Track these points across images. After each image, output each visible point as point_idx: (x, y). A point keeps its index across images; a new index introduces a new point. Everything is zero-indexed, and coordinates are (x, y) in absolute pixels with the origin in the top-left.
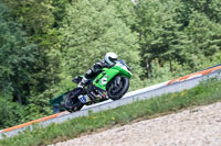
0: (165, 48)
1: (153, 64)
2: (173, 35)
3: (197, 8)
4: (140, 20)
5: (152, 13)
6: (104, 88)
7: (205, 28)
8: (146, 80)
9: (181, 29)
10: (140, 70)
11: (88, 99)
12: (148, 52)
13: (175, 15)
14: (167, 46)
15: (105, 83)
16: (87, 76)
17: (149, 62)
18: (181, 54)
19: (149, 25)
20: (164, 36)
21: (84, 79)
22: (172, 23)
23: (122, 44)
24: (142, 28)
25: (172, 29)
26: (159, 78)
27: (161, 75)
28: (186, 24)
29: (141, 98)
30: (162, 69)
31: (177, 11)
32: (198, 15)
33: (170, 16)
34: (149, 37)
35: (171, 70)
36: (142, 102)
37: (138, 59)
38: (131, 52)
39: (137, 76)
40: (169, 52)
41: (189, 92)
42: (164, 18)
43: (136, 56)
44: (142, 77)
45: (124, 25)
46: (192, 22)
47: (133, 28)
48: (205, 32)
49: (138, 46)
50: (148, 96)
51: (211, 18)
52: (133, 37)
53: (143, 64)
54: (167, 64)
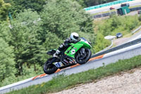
0: (31, 56)
1: (23, 66)
2: (36, 47)
3: (50, 31)
4: (14, 38)
5: (22, 33)
6: (73, 57)
7: (55, 43)
8: (19, 77)
9: (41, 44)
10: (15, 71)
11: (61, 65)
12: (20, 58)
13: (37, 34)
14: (32, 55)
15: (74, 53)
16: (60, 49)
17: (21, 65)
18: (41, 59)
19: (20, 41)
20: (30, 48)
21: (58, 51)
22: (35, 40)
23: (3, 54)
24: (16, 43)
25: (35, 43)
26: (27, 76)
27: (28, 73)
28: (44, 40)
29: (16, 89)
30: (29, 70)
31: (38, 32)
32: (51, 35)
33: (34, 36)
34: (21, 49)
35: (35, 70)
36: (16, 91)
37: (14, 63)
38: (9, 58)
39: (13, 75)
40: (34, 59)
41: (46, 84)
42: (30, 37)
43: (12, 61)
44: (16, 75)
45: (4, 41)
46: (48, 39)
47: (10, 43)
48: (56, 45)
49: (13, 55)
50: (20, 87)
51: (59, 37)
52: (10, 49)
53: (17, 66)
54: (32, 66)
